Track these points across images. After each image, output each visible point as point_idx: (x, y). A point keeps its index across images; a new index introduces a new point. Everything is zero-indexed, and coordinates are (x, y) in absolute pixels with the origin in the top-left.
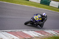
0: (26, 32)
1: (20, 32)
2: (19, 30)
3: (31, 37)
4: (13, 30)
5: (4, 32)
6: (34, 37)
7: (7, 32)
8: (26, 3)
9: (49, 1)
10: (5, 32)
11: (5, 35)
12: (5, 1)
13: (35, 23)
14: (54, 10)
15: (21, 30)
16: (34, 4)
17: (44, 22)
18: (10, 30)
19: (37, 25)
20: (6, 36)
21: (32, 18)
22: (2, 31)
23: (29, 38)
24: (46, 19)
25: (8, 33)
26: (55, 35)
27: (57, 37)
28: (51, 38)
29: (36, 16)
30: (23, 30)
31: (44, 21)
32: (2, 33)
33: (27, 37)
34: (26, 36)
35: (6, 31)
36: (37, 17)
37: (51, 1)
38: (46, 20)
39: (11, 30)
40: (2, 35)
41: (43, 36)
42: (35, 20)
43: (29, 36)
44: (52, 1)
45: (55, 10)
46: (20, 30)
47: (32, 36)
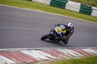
0: (27, 51)
1: (16, 52)
2: (15, 49)
6: (41, 60)
9: (64, 2)
14: (72, 16)
15: (19, 49)
23: (32, 61)
26: (74, 56)
27: (77, 59)
28: (68, 61)
30: (21, 49)
33: (28, 60)
34: (26, 58)
36: (60, 28)
37: (67, 2)
41: (55, 58)
43: (31, 59)
44: (69, 1)
45: (74, 16)
47: (36, 58)
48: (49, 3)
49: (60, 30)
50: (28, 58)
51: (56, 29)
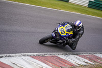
1: (53, 56)
2: (51, 53)
3: (72, 65)
4: (41, 53)
5: (25, 56)
7: (30, 56)
8: (64, 6)
10: (28, 56)
11: (27, 62)
12: (27, 3)
13: (60, 41)
15: (55, 53)
16: (78, 8)
17: (78, 39)
18: (35, 54)
19: (64, 45)
20: (30, 64)
21: (54, 31)
22: (23, 54)
23: (69, 67)
24: (81, 32)
25: (32, 57)
29: (62, 27)
31: (77, 37)
32: (23, 57)
33: (64, 65)
34: (63, 63)
35: (29, 54)
38: (82, 35)
39: (37, 54)
40: (22, 61)
42: (60, 35)
43: (68, 64)
46: (53, 53)
47: (74, 63)
48: (87, 5)
49: (65, 30)
50: (65, 63)
51: (59, 30)
